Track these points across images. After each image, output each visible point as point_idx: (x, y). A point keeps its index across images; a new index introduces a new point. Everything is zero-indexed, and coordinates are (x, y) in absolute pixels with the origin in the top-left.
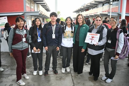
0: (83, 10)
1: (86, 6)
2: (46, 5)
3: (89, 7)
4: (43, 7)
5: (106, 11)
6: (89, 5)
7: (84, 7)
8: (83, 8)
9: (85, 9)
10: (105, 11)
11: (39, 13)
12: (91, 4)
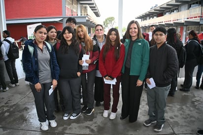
0: (153, 15)
1: (159, 9)
2: (95, 7)
3: (164, 10)
4: (92, 10)
5: (196, 17)
6: (165, 6)
7: (155, 10)
8: (153, 11)
9: (156, 13)
10: (194, 17)
11: (87, 19)
12: (168, 5)
